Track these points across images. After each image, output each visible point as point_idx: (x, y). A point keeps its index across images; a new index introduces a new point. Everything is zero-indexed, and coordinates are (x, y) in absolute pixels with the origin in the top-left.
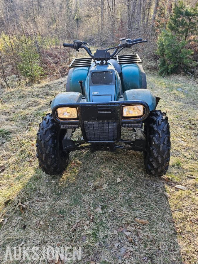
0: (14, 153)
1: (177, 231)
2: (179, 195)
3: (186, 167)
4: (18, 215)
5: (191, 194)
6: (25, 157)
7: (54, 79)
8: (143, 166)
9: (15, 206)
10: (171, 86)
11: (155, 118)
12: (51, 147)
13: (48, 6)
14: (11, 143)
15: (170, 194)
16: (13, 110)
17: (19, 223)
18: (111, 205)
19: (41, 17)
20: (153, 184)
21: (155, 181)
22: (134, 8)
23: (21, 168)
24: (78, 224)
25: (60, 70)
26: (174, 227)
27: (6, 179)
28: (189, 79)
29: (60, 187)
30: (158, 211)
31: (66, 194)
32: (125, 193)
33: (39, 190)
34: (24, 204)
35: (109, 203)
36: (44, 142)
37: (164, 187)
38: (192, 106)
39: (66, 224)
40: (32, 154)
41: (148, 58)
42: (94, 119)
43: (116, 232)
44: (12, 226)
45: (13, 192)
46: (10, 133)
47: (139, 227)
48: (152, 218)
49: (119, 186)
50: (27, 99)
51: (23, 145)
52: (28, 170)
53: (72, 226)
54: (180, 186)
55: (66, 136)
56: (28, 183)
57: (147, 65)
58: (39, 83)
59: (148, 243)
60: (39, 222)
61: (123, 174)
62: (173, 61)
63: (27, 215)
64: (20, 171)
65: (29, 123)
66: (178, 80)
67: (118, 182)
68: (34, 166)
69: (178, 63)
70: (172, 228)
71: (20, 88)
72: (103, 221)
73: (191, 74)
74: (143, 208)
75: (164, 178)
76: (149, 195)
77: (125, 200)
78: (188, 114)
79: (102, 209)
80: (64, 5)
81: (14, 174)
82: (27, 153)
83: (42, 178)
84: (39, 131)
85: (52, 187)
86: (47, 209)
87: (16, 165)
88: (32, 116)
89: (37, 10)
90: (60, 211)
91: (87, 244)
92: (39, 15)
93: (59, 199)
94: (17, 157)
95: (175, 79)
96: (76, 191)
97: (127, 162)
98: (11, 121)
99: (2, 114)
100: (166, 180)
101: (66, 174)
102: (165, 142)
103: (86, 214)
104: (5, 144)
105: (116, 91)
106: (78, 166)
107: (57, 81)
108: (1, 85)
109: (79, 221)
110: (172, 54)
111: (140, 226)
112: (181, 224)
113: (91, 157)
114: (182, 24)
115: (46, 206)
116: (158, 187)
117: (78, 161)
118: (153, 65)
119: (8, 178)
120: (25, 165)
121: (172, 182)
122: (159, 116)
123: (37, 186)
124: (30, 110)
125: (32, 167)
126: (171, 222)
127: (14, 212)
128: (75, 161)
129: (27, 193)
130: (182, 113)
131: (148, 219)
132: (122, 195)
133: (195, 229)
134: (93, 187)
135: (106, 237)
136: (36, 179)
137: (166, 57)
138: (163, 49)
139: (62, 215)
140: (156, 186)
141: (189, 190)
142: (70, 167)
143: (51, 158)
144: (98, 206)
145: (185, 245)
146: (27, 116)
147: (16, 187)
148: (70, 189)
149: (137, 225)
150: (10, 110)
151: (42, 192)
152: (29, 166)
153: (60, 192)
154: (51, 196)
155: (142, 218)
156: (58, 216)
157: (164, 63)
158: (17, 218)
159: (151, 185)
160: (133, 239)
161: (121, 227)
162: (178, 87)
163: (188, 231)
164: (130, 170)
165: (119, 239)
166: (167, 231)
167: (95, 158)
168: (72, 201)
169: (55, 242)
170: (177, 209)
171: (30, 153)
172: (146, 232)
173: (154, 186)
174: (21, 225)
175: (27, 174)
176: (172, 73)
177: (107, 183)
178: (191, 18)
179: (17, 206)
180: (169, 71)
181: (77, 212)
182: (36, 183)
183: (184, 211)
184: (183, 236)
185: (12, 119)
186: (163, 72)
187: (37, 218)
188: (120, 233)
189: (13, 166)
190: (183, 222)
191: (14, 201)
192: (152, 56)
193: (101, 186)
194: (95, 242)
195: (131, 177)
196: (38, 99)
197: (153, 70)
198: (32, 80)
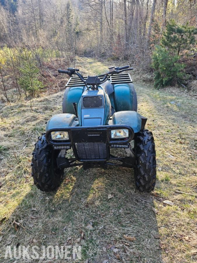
0: (11, 169)
1: (162, 248)
2: (166, 210)
3: (174, 182)
4: (13, 233)
5: (177, 210)
6: (22, 174)
7: (53, 93)
8: (133, 182)
9: (10, 223)
10: (165, 98)
11: (142, 138)
12: (45, 166)
13: (49, 20)
14: (9, 159)
15: (158, 210)
16: (12, 125)
17: (13, 241)
18: (102, 221)
19: (42, 30)
20: (142, 199)
21: (144, 196)
22: (131, 23)
23: (18, 185)
24: (70, 241)
25: (59, 83)
26: (159, 243)
27: (2, 196)
28: (182, 91)
29: (54, 203)
30: (145, 227)
31: (59, 211)
32: (115, 210)
33: (34, 207)
34: (18, 222)
35: (100, 220)
36: (39, 162)
37: (153, 202)
38: (184, 119)
39: (58, 242)
40: (29, 171)
41: (144, 70)
42: (85, 141)
43: (104, 249)
44: (6, 244)
45: (9, 209)
46: (8, 149)
47: (126, 244)
48: (139, 234)
49: (110, 202)
50: (27, 114)
51: (20, 161)
52: (24, 186)
53: (63, 243)
54: (168, 201)
55: (60, 154)
56: (23, 201)
57: (143, 77)
58: (38, 97)
59: (134, 259)
60: (32, 240)
61: (114, 190)
62: (167, 75)
63: (21, 233)
64: (16, 187)
65: (27, 138)
66: (172, 92)
67: (109, 198)
68: (29, 183)
69: (172, 75)
70: (157, 244)
71: (20, 103)
72: (93, 238)
73: (184, 86)
74: (132, 224)
75: (153, 194)
76: (138, 211)
77: (115, 216)
78: (179, 128)
79: (93, 226)
80: (65, 19)
81: (10, 191)
82: (23, 170)
83: (38, 195)
84: (34, 150)
85: (46, 204)
86: (40, 226)
87: (13, 182)
88: (30, 131)
89: (39, 24)
90: (53, 228)
91: (77, 262)
92: (40, 29)
93: (52, 216)
94: (13, 174)
95: (169, 92)
96: (69, 208)
97: (119, 177)
98: (10, 136)
99: (2, 130)
100: (155, 196)
101: (61, 190)
102: (150, 161)
103: (77, 231)
104: (3, 160)
105: (106, 114)
106: (72, 182)
107: (56, 95)
108: (2, 99)
109: (70, 238)
110: (166, 68)
111: (128, 243)
112: (166, 240)
113: (86, 172)
114: (174, 40)
115: (40, 224)
116: (147, 202)
117: (73, 177)
118: (149, 77)
119: (5, 195)
120: (22, 182)
121: (160, 197)
122: (145, 136)
123: (32, 203)
124: (28, 125)
125: (28, 184)
126: (157, 239)
127: (9, 230)
128: (69, 177)
129: (22, 210)
130: (173, 127)
131: (135, 235)
132: (113, 211)
133: (179, 245)
134: (85, 203)
135: (95, 254)
136: (31, 196)
137: (160, 70)
138: (157, 63)
139: (54, 233)
140: (145, 201)
141: (176, 205)
142: (65, 183)
143: (46, 176)
144: (90, 223)
145: (168, 261)
146: (25, 131)
147: (12, 204)
148: (64, 206)
149: (125, 242)
150: (9, 125)
151: (36, 209)
152: (25, 183)
153: (53, 209)
154: (44, 213)
155: (130, 235)
156: (50, 233)
157: (159, 76)
158: (11, 236)
159: (140, 201)
160: (121, 256)
161: (110, 243)
162: (171, 100)
163: (172, 247)
164: (121, 185)
165: (107, 256)
166: (153, 247)
167: (89, 174)
168: (65, 218)
169: (46, 260)
170: (163, 225)
171: (26, 169)
172: (133, 249)
173: (143, 202)
174: (14, 243)
175: (22, 191)
176: (166, 85)
177: (99, 200)
178: (182, 34)
179: (12, 224)
180: (163, 83)
181: (69, 229)
182: (31, 200)
183: (169, 227)
184: (167, 252)
185: (10, 135)
186: (158, 85)
187: (31, 236)
188: (109, 250)
189: (10, 183)
190: (168, 238)
191: (9, 219)
192: (147, 69)
193: (93, 202)
194: (85, 259)
195: (122, 193)
196: (37, 114)
197: (149, 82)
198: (32, 94)
